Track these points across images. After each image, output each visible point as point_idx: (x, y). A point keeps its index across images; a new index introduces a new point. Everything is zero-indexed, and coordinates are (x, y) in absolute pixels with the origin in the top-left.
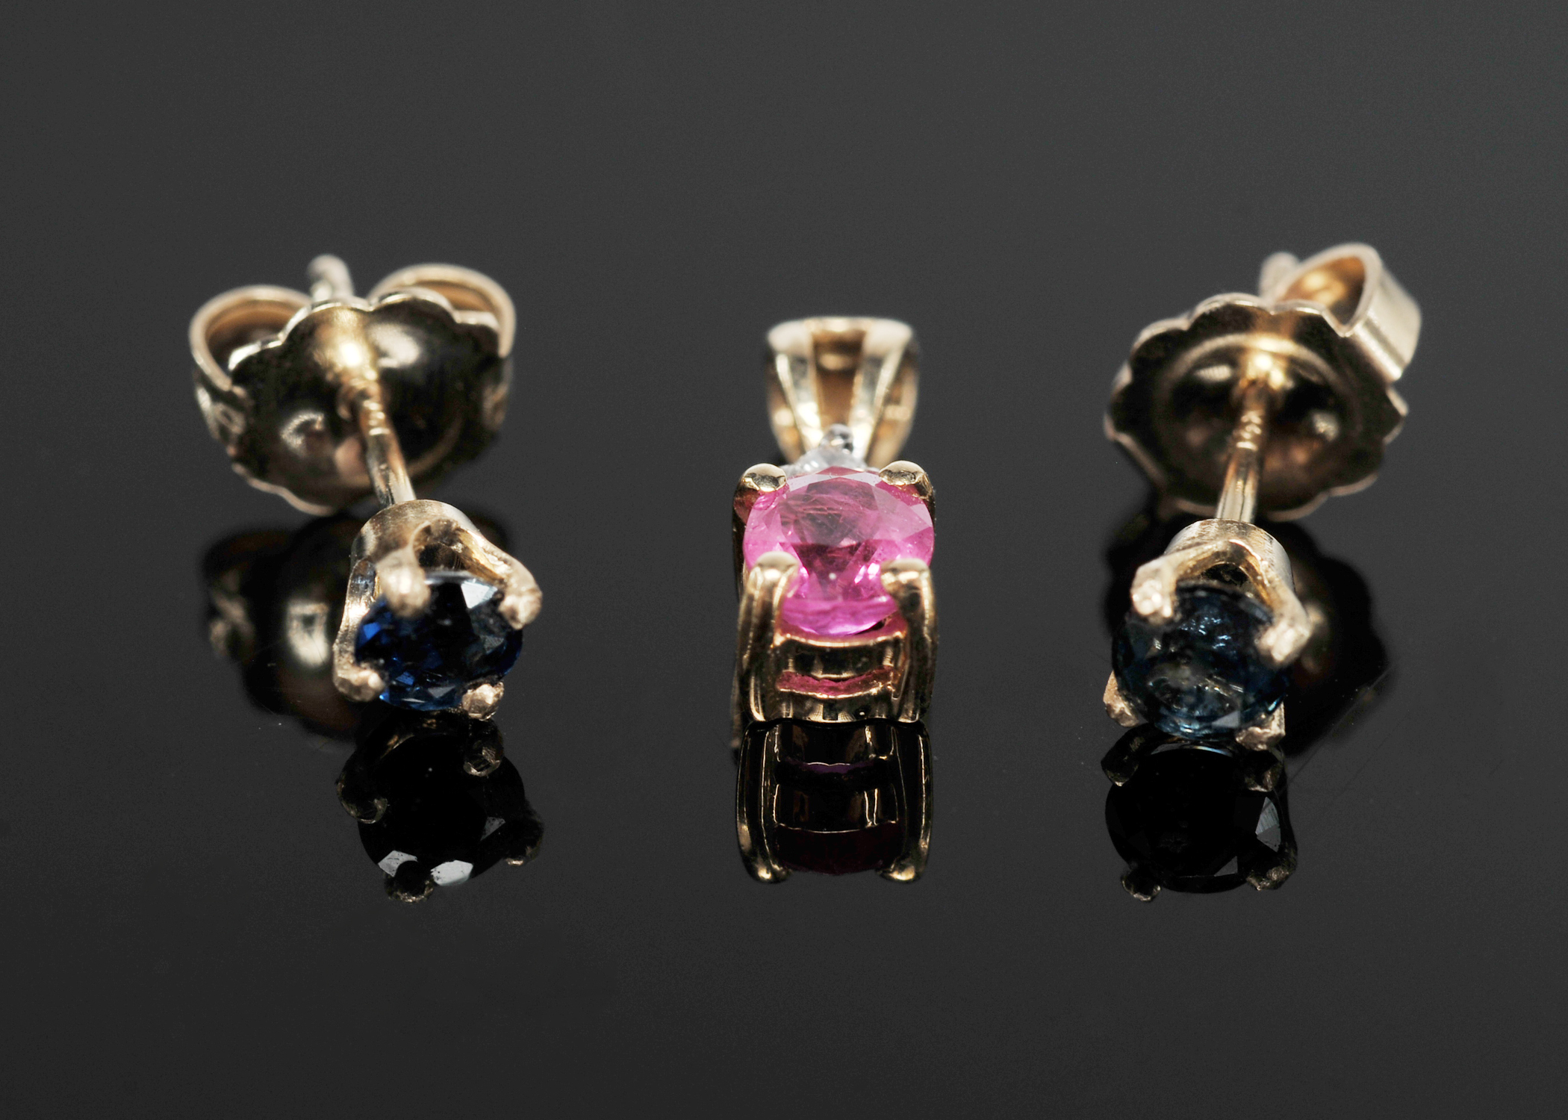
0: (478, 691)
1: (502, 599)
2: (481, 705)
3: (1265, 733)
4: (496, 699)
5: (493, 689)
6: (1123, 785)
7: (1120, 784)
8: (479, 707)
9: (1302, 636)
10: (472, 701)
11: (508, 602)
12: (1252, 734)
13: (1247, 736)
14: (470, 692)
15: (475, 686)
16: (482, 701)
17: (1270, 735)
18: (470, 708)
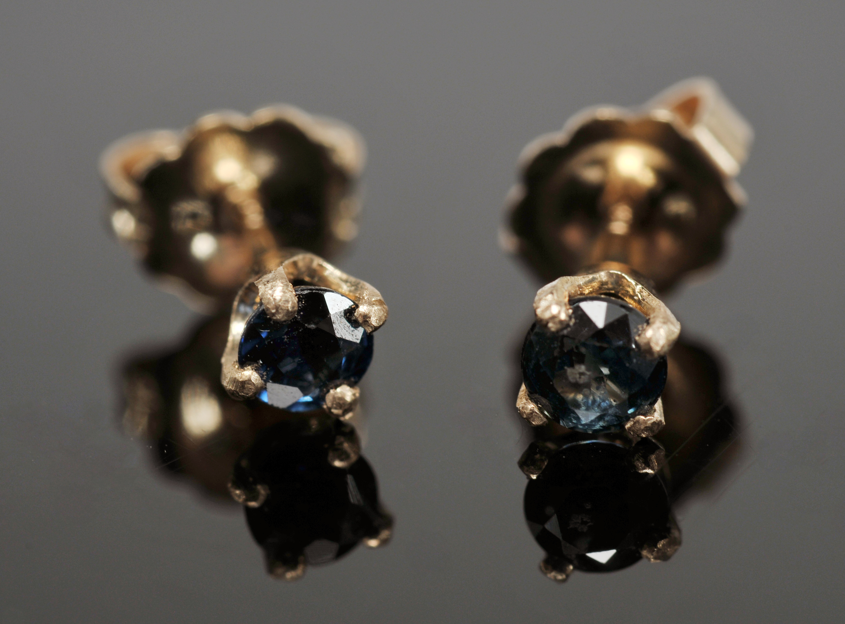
0: (339, 390)
1: (357, 306)
2: (341, 402)
3: (649, 420)
4: (353, 398)
5: (352, 389)
6: (537, 477)
7: (534, 477)
8: (339, 403)
9: (673, 332)
10: (334, 398)
11: (363, 309)
12: (638, 421)
13: (635, 423)
14: (332, 391)
15: (336, 387)
16: (342, 399)
17: (652, 421)
18: (333, 404)
